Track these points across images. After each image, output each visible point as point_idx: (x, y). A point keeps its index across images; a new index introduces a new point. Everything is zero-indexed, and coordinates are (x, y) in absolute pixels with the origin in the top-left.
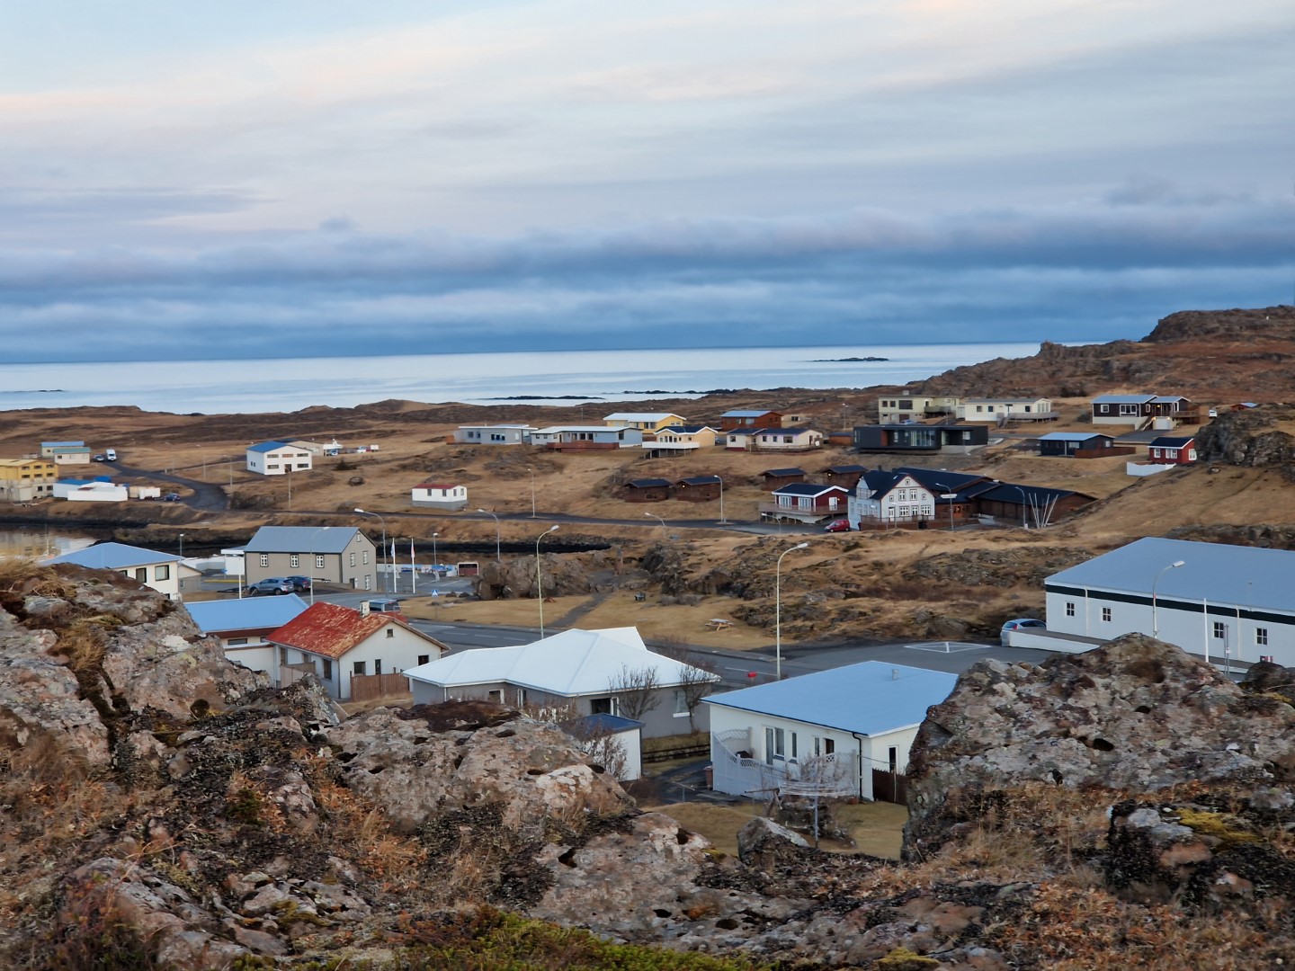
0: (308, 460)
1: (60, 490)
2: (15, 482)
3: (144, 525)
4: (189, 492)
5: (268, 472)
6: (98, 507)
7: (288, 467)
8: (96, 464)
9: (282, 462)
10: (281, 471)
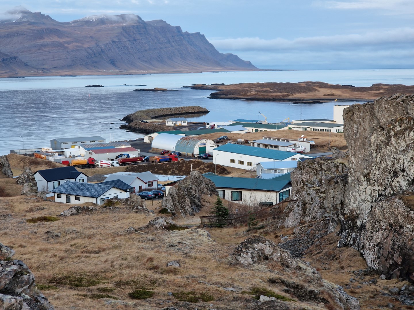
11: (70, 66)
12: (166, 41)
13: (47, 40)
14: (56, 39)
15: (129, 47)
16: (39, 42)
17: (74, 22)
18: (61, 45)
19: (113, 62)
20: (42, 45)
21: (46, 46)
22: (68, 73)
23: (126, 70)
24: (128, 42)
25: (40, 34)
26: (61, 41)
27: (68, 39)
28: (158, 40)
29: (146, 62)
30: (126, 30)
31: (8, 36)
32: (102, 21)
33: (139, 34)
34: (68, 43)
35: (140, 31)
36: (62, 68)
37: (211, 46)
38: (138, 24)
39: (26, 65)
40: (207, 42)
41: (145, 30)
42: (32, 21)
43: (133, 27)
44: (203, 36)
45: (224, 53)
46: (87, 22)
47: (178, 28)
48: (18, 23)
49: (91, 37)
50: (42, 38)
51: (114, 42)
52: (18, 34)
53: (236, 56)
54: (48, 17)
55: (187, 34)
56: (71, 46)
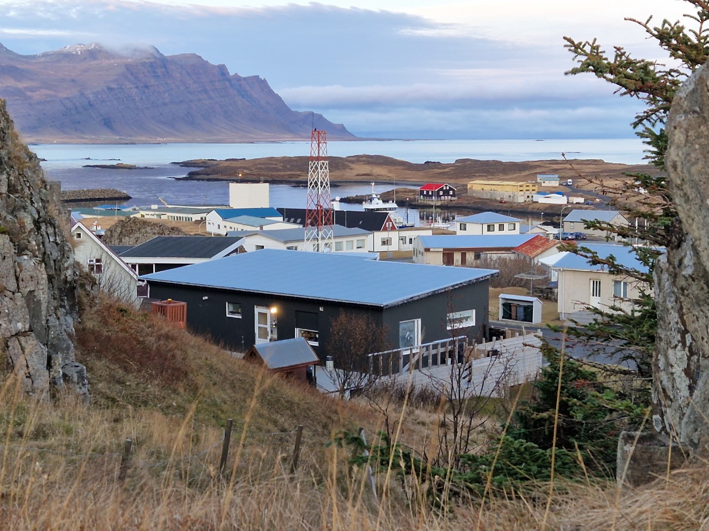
1: (537, 198)
2: (516, 193)
6: (552, 206)
8: (561, 186)
12: (199, 89)
15: (137, 98)
23: (131, 136)
24: (136, 90)
28: (187, 88)
29: (165, 123)
33: (154, 76)
35: (155, 72)
38: (152, 60)
41: (164, 70)
43: (144, 64)
45: (300, 110)
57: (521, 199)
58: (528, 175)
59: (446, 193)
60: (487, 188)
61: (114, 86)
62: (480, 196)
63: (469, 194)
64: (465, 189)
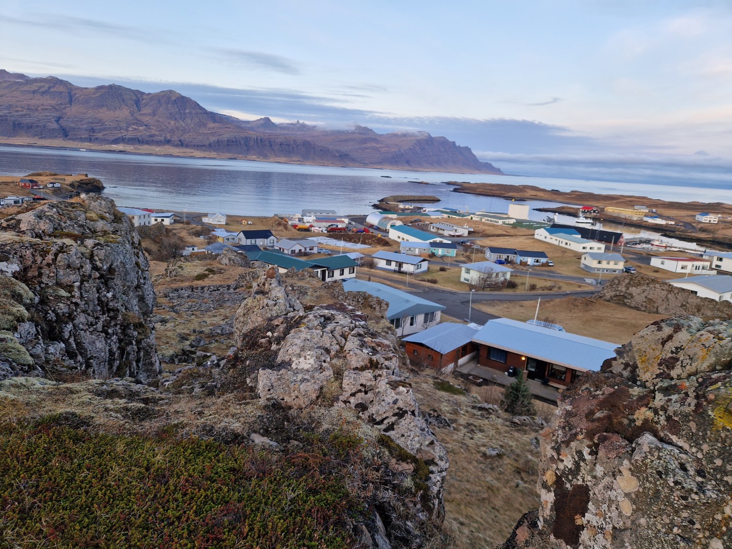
0: (717, 220)
1: (645, 219)
2: (633, 215)
3: (674, 232)
4: (682, 224)
5: (704, 221)
6: (657, 225)
7: (710, 221)
8: (652, 213)
9: (708, 219)
10: (708, 222)
11: (380, 163)
13: (369, 145)
14: (374, 144)
16: (364, 146)
17: (387, 134)
18: (377, 149)
19: (408, 162)
20: (365, 148)
21: (368, 148)
22: (378, 167)
25: (365, 141)
26: (377, 146)
27: (381, 145)
30: (419, 142)
31: (345, 141)
32: (405, 135)
34: (382, 148)
36: (375, 163)
37: (474, 156)
39: (354, 160)
40: (472, 153)
42: (362, 132)
44: (470, 149)
46: (396, 135)
47: (454, 143)
48: (353, 133)
49: (397, 145)
50: (365, 143)
51: (410, 149)
52: (352, 140)
53: (491, 164)
54: (371, 130)
55: (459, 147)
56: (383, 150)
57: (635, 218)
58: (617, 202)
59: (594, 211)
60: (616, 211)
61: (412, 148)
62: (611, 214)
63: (605, 213)
64: (603, 210)
